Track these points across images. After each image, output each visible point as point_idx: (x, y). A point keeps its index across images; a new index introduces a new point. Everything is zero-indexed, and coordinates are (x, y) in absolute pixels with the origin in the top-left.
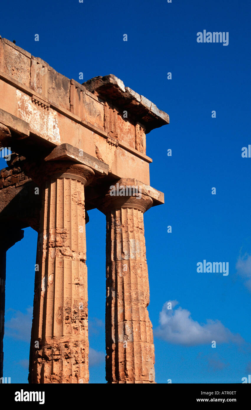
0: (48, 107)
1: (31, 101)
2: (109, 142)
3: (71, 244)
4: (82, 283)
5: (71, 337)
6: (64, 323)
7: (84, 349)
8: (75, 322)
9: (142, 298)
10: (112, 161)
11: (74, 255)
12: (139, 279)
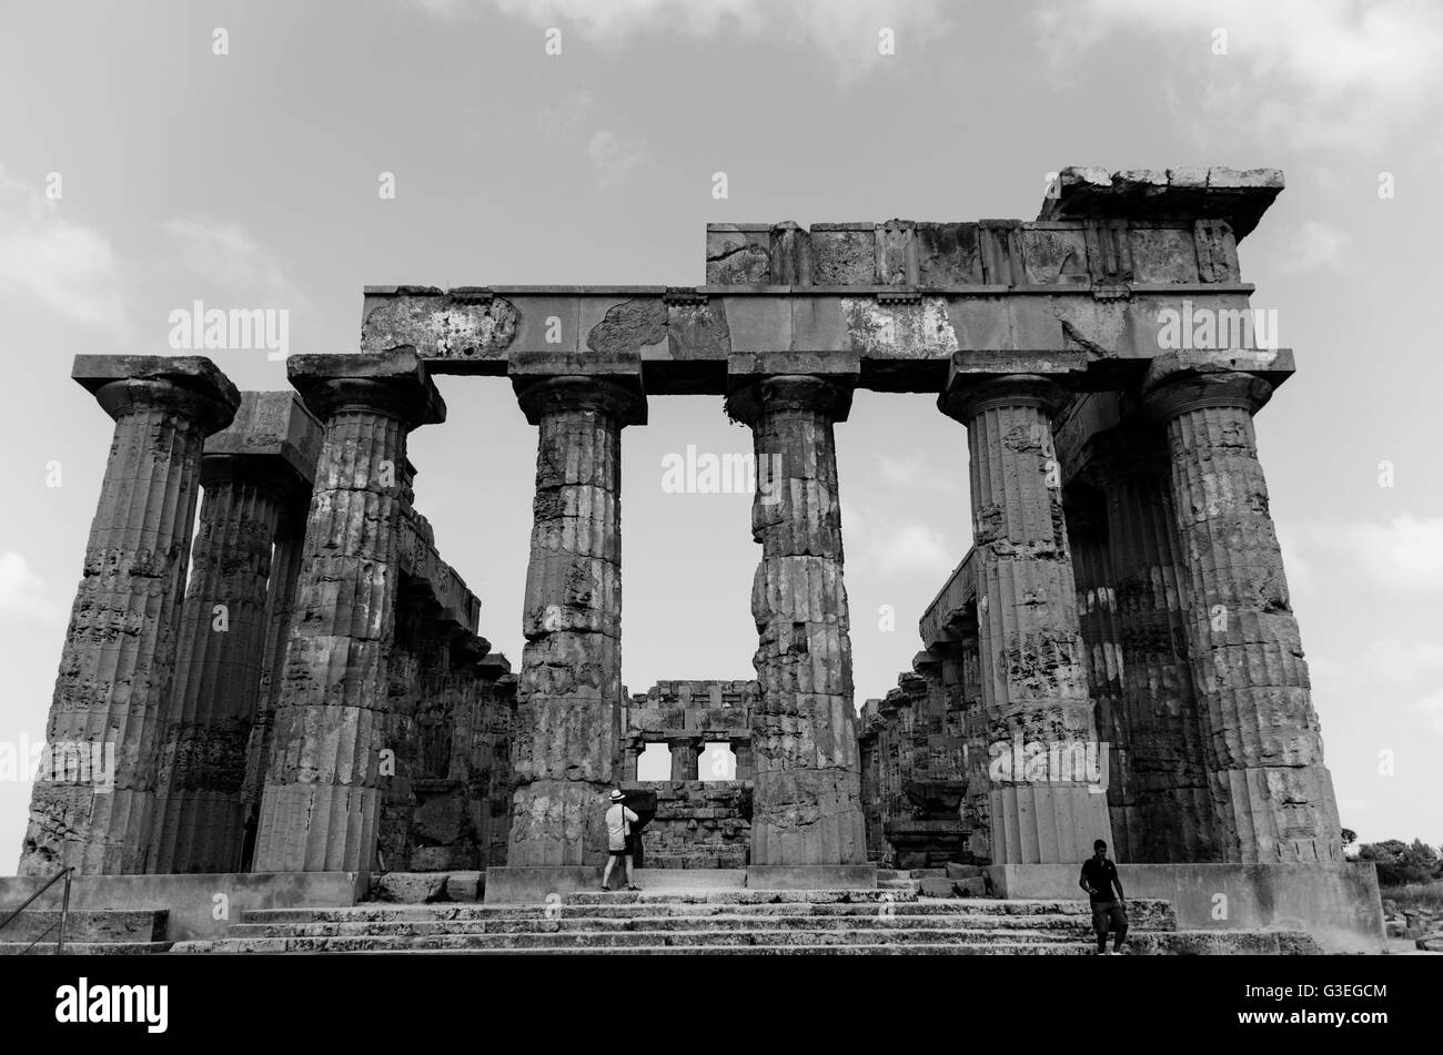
0: (916, 300)
1: (876, 307)
2: (1101, 299)
3: (1007, 532)
4: (1045, 600)
5: (1026, 704)
6: (1009, 681)
7: (1060, 723)
8: (1033, 675)
9: (1247, 594)
10: (1117, 335)
11: (1019, 550)
12: (1235, 557)
